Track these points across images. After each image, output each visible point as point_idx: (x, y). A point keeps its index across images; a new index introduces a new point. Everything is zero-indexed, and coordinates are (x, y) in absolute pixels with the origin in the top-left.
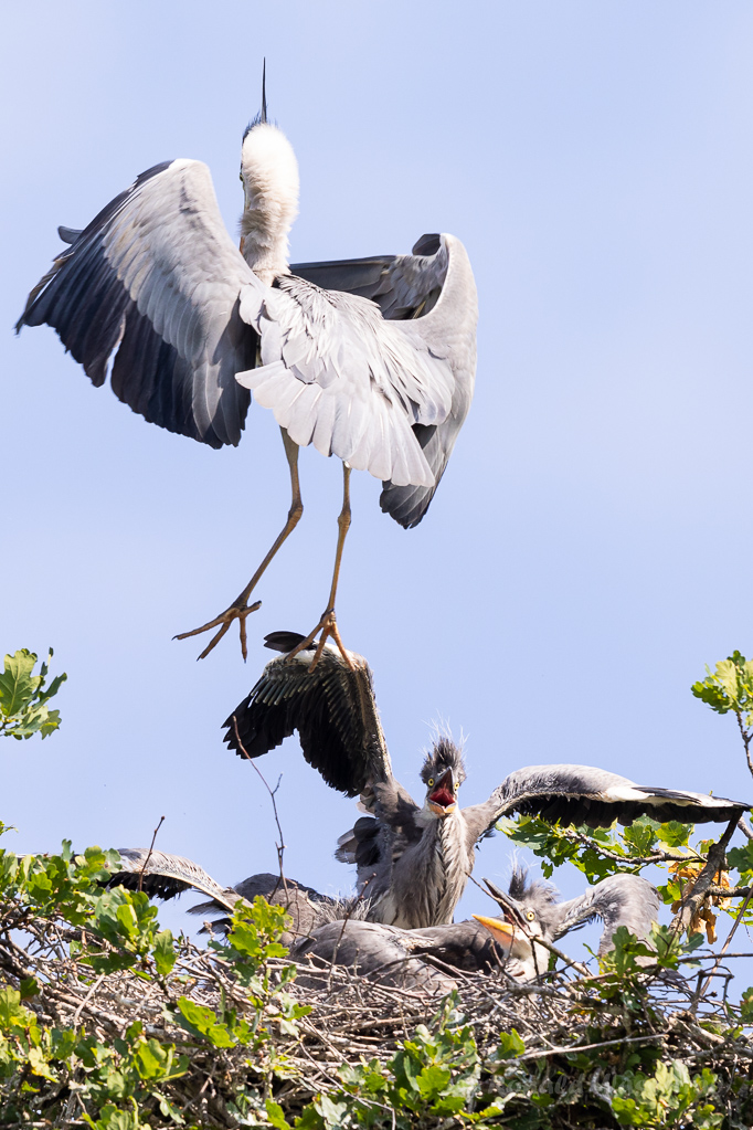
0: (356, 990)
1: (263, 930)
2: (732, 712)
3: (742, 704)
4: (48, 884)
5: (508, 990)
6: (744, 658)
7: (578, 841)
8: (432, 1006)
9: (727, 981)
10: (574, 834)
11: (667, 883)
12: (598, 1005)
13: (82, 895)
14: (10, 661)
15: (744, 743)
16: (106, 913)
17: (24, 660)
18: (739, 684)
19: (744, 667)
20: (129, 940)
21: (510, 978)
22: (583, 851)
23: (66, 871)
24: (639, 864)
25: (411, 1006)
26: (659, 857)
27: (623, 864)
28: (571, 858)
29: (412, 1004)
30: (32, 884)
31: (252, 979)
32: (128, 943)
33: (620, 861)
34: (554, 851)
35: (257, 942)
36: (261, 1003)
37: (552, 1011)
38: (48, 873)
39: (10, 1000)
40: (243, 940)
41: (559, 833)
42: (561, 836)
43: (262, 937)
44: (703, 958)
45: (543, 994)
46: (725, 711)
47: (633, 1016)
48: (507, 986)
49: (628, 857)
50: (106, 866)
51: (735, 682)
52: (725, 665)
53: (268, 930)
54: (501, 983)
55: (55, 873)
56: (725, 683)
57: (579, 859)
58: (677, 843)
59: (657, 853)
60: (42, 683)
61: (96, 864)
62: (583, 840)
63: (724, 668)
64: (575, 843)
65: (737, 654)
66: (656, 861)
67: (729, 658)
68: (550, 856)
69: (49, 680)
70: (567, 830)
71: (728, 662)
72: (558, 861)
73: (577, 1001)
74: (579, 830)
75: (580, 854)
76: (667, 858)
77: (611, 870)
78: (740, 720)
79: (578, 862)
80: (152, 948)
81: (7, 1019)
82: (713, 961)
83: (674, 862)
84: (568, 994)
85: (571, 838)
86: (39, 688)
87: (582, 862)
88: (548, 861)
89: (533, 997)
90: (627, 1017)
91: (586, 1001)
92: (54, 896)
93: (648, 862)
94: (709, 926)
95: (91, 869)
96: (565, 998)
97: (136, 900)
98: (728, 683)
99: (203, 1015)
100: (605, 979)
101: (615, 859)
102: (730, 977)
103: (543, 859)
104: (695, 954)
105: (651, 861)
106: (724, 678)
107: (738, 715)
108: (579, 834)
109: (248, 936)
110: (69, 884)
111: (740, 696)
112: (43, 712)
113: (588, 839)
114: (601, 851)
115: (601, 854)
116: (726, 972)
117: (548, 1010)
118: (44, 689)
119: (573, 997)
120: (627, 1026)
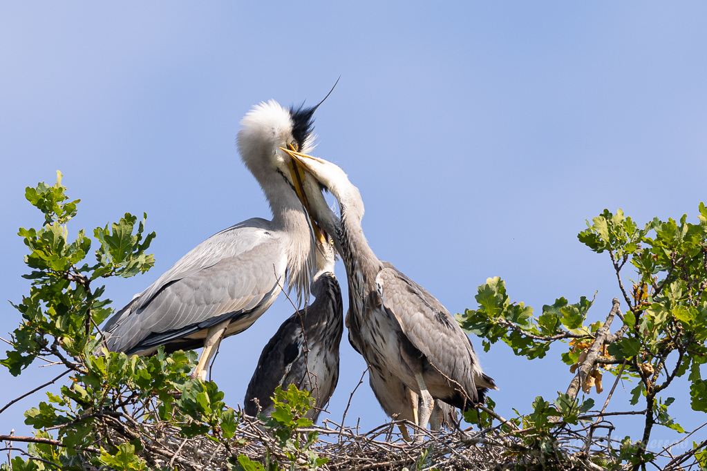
0: (358, 443)
1: (295, 407)
2: (606, 251)
3: (613, 245)
4: (149, 376)
5: (461, 441)
6: (611, 214)
7: (507, 326)
8: (409, 453)
9: (610, 431)
10: (504, 321)
11: (569, 351)
12: (523, 449)
13: (171, 383)
14: (116, 228)
15: (616, 271)
16: (188, 397)
17: (126, 226)
18: (609, 231)
19: (612, 220)
20: (205, 415)
21: (462, 432)
22: (510, 332)
23: (160, 367)
24: (549, 340)
25: (395, 453)
26: (562, 335)
27: (538, 341)
28: (502, 337)
29: (397, 451)
30: (137, 377)
31: (287, 441)
32: (203, 416)
33: (536, 339)
34: (491, 333)
35: (291, 416)
36: (294, 457)
37: (492, 454)
38: (149, 369)
39: (128, 451)
40: (282, 415)
41: (493, 321)
42: (495, 323)
43: (294, 412)
44: (594, 416)
45: (485, 443)
46: (601, 251)
47: (547, 457)
48: (461, 438)
49: (541, 335)
50: (188, 363)
51: (606, 230)
52: (599, 219)
53: (298, 408)
54: (456, 435)
55: (153, 369)
56: (600, 231)
57: (508, 338)
58: (574, 326)
59: (561, 333)
60: (140, 238)
61: (180, 363)
62: (510, 325)
63: (599, 222)
64: (504, 328)
65: (606, 211)
66: (560, 338)
67: (601, 215)
68: (488, 337)
69: (144, 236)
70: (499, 318)
71: (601, 217)
72: (493, 340)
73: (509, 447)
74: (507, 318)
75: (508, 334)
76: (568, 336)
77: (530, 345)
78: (612, 256)
79: (507, 340)
80: (220, 421)
81: (126, 464)
82: (600, 419)
83: (572, 339)
84: (502, 443)
85: (502, 324)
86: (138, 242)
87: (510, 340)
88: (487, 340)
89: (479, 445)
90: (543, 457)
91: (515, 447)
92: (153, 384)
93: (555, 339)
94: (597, 382)
95: (178, 366)
96: (501, 445)
97: (209, 387)
98: (602, 231)
99: (255, 467)
100: (528, 432)
101: (532, 338)
102: (611, 428)
103: (483, 339)
104: (588, 414)
105: (557, 338)
106: (599, 228)
107: (610, 253)
108: (507, 321)
109: (285, 413)
110: (162, 376)
111: (611, 240)
112: (141, 259)
113: (513, 324)
114: (523, 332)
115: (522, 334)
116: (609, 425)
117: (489, 453)
118: (141, 243)
119: (506, 444)
120: (543, 463)
